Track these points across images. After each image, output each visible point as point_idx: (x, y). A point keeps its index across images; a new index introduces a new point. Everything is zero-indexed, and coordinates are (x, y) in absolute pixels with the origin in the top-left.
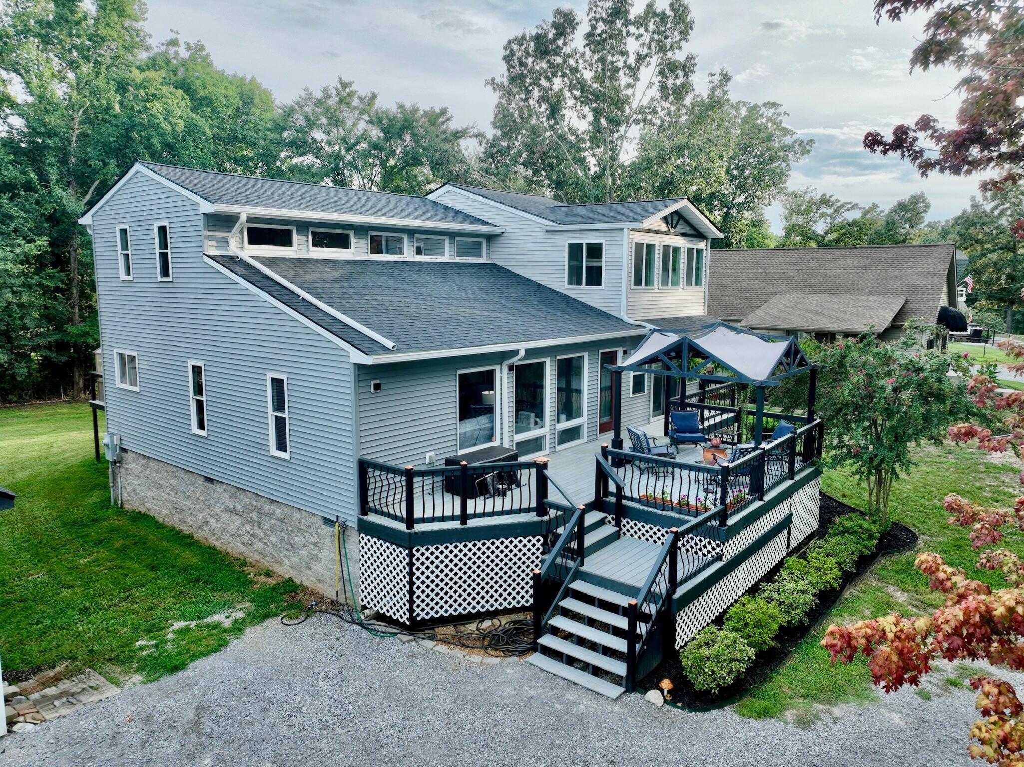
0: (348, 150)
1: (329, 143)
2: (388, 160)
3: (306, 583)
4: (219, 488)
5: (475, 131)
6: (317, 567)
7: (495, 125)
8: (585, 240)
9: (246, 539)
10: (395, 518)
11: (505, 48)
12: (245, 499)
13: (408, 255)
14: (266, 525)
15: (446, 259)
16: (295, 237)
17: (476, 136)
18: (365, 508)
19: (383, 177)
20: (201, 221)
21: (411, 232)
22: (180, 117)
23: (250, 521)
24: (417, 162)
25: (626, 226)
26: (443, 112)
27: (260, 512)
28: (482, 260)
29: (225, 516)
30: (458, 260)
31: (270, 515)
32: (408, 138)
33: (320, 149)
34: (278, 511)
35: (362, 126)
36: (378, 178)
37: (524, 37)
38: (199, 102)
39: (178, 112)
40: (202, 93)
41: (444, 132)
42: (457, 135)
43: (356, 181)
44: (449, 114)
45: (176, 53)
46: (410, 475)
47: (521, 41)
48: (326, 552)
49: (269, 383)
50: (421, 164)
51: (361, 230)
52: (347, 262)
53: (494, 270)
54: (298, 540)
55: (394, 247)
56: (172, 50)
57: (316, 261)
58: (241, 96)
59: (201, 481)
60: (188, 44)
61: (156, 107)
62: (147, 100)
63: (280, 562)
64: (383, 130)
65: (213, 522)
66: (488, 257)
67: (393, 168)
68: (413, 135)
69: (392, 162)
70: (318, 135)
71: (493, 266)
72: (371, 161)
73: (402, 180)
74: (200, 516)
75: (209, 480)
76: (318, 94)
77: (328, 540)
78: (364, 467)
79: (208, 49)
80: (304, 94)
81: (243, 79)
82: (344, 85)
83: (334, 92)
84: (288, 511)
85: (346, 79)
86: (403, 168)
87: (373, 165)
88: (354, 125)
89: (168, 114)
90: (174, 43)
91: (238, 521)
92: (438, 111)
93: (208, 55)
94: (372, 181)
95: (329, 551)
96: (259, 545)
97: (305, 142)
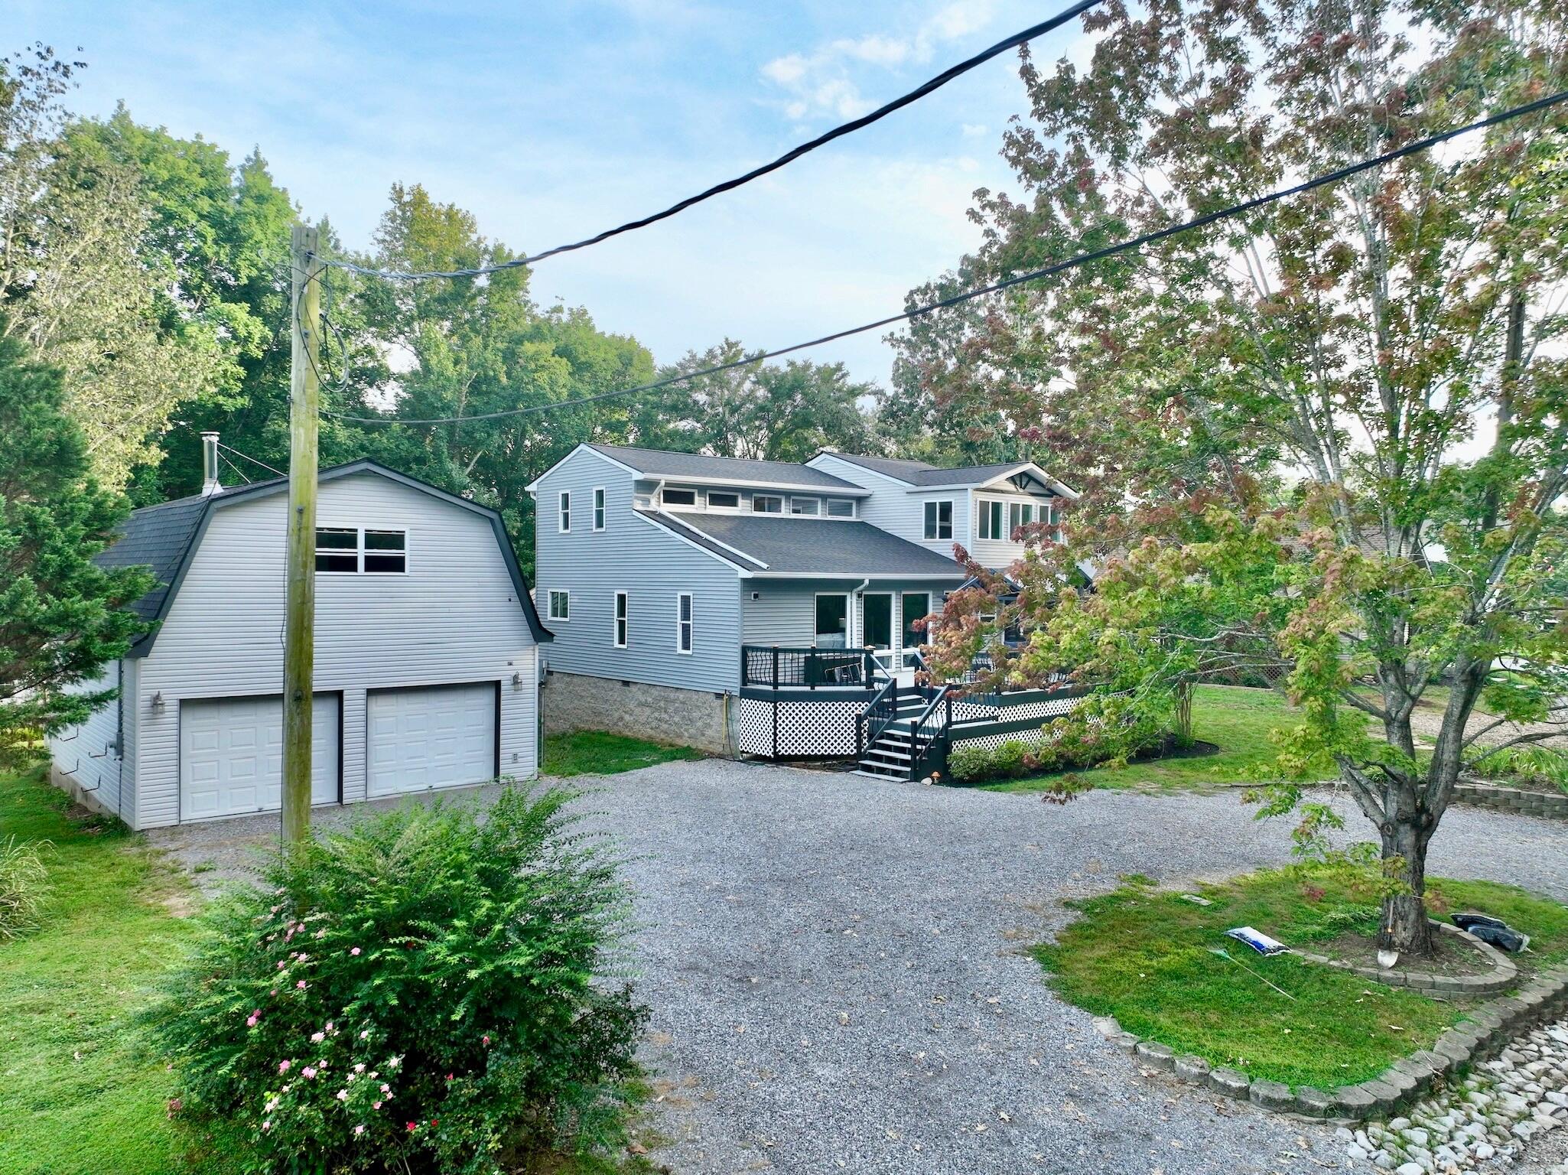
0: (733, 412)
1: (713, 407)
2: (776, 422)
3: (701, 747)
4: (633, 688)
5: (873, 388)
6: (709, 732)
7: (896, 382)
8: (938, 499)
9: (654, 724)
10: (766, 683)
11: (906, 300)
12: (655, 692)
13: (785, 512)
14: (671, 710)
15: (818, 516)
16: (697, 498)
17: (875, 393)
18: (745, 680)
19: (770, 440)
20: (632, 486)
21: (788, 494)
22: (564, 386)
23: (659, 709)
24: (807, 423)
25: (970, 486)
26: (839, 367)
27: (667, 700)
28: (853, 518)
29: (637, 710)
30: (829, 518)
31: (673, 701)
32: (799, 397)
33: (702, 411)
34: (681, 696)
35: (747, 386)
36: (764, 443)
37: (928, 286)
38: (579, 368)
39: (562, 381)
40: (583, 359)
41: (840, 390)
42: (854, 392)
43: (740, 446)
44: (846, 368)
45: (559, 319)
46: (776, 651)
47: (924, 290)
48: (716, 719)
49: (679, 600)
50: (814, 425)
51: (747, 492)
52: (735, 517)
53: (863, 527)
54: (696, 715)
55: (775, 506)
56: (555, 316)
57: (711, 516)
58: (620, 356)
59: (619, 685)
60: (571, 310)
61: (543, 378)
62: (535, 371)
63: (680, 736)
64: (771, 391)
65: (627, 717)
66: (858, 516)
67: (781, 431)
68: (805, 394)
69: (780, 424)
70: (701, 397)
71: (863, 523)
72: (757, 423)
73: (791, 443)
74: (616, 715)
75: (626, 683)
76: (701, 355)
77: (718, 710)
78: (745, 650)
79: (590, 314)
80: (687, 356)
81: (621, 339)
82: (730, 345)
83: (719, 352)
84: (689, 695)
85: (732, 340)
86: (792, 431)
87: (760, 428)
88: (740, 385)
89: (553, 383)
90: (558, 309)
91: (648, 711)
92: (833, 366)
93: (590, 319)
94: (758, 444)
95: (719, 718)
96: (665, 726)
97: (686, 405)
